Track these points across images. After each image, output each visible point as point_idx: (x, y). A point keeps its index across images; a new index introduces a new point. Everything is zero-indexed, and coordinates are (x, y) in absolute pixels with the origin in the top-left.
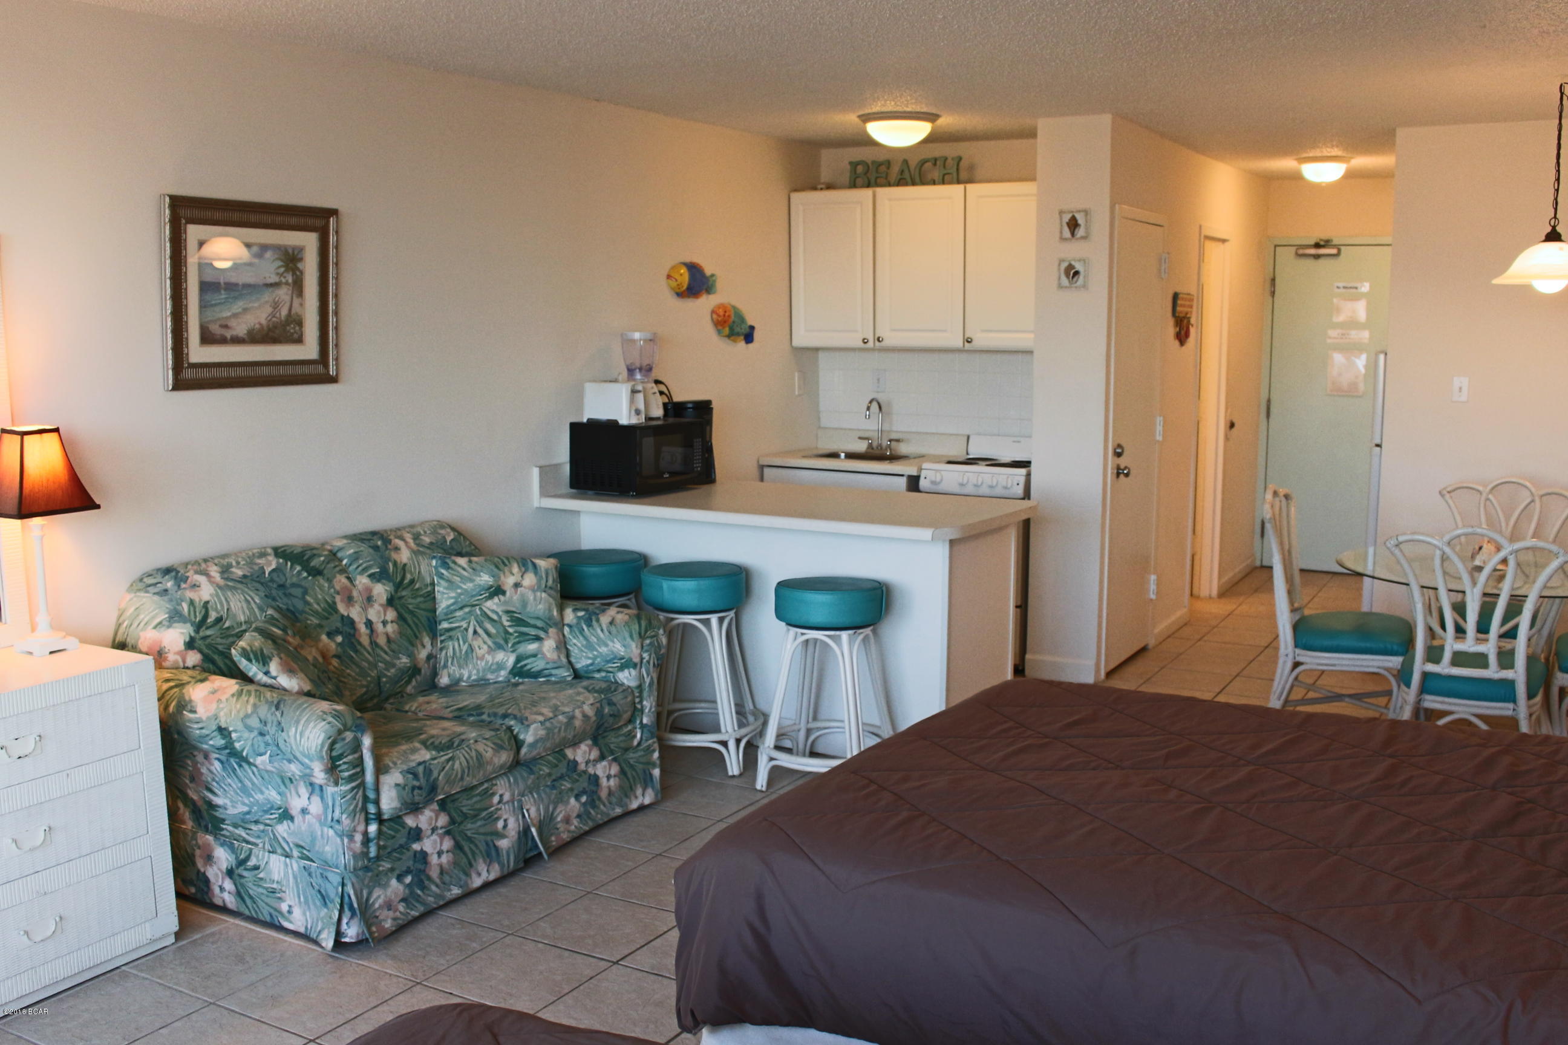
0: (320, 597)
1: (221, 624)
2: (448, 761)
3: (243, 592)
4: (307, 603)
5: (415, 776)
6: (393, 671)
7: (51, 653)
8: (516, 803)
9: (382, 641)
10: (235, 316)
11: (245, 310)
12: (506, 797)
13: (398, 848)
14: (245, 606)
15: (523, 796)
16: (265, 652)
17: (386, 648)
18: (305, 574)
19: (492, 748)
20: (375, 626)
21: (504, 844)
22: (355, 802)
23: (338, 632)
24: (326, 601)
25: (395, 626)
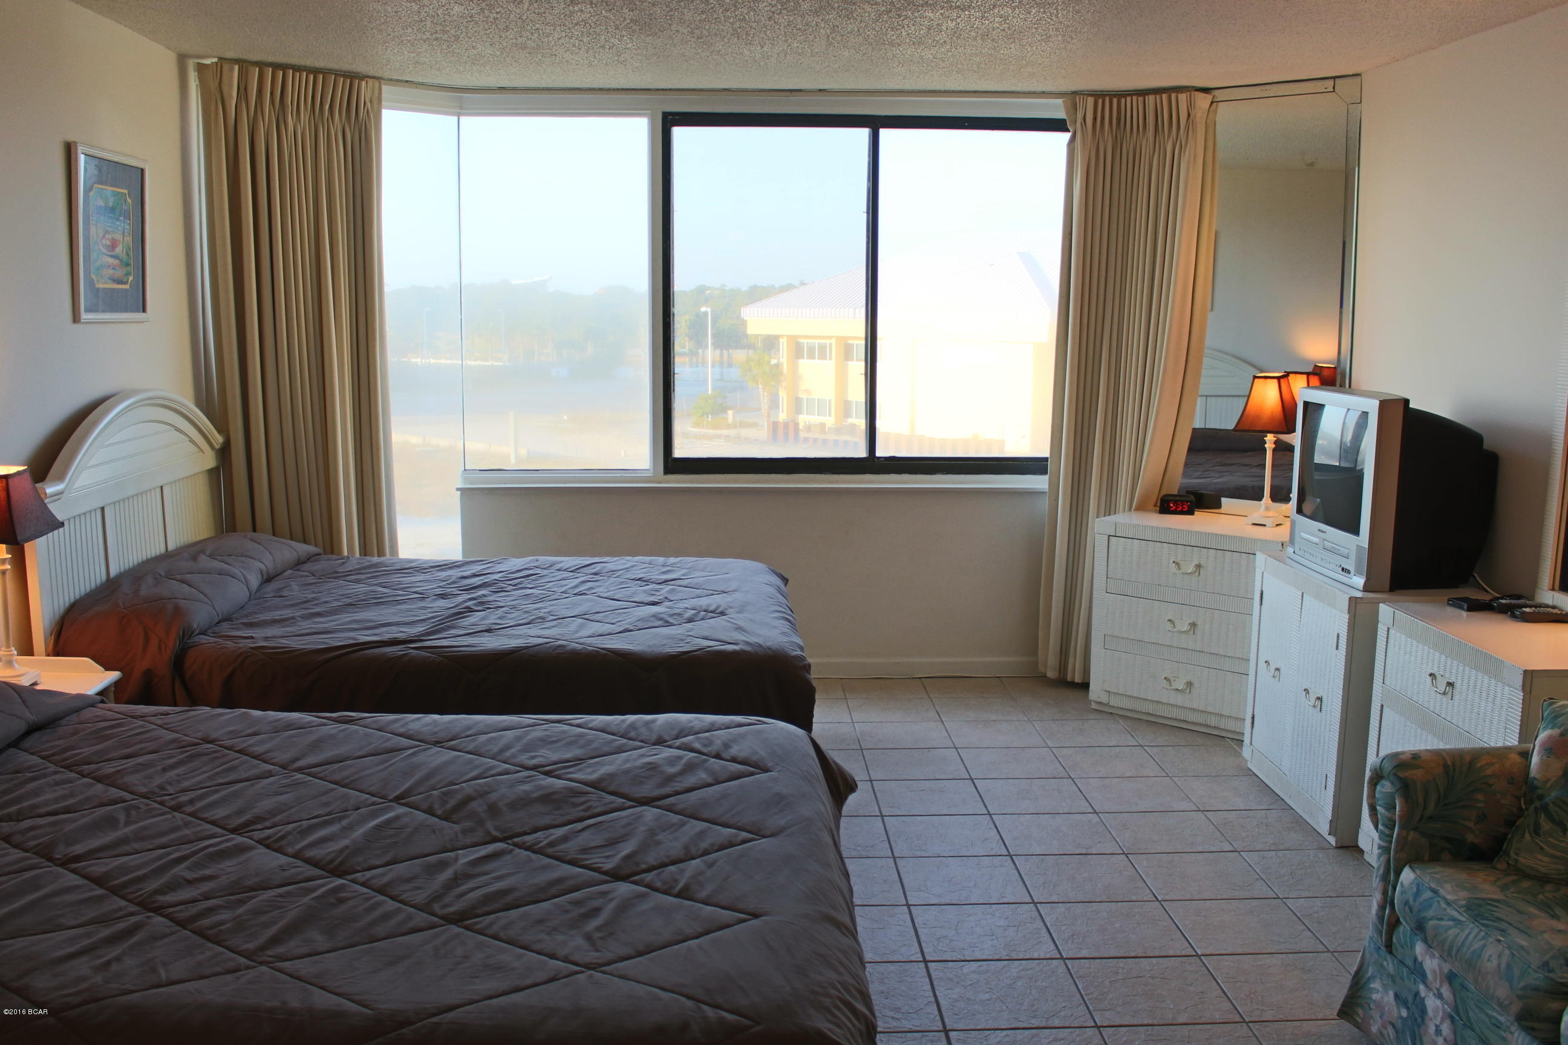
16: (1561, 719)
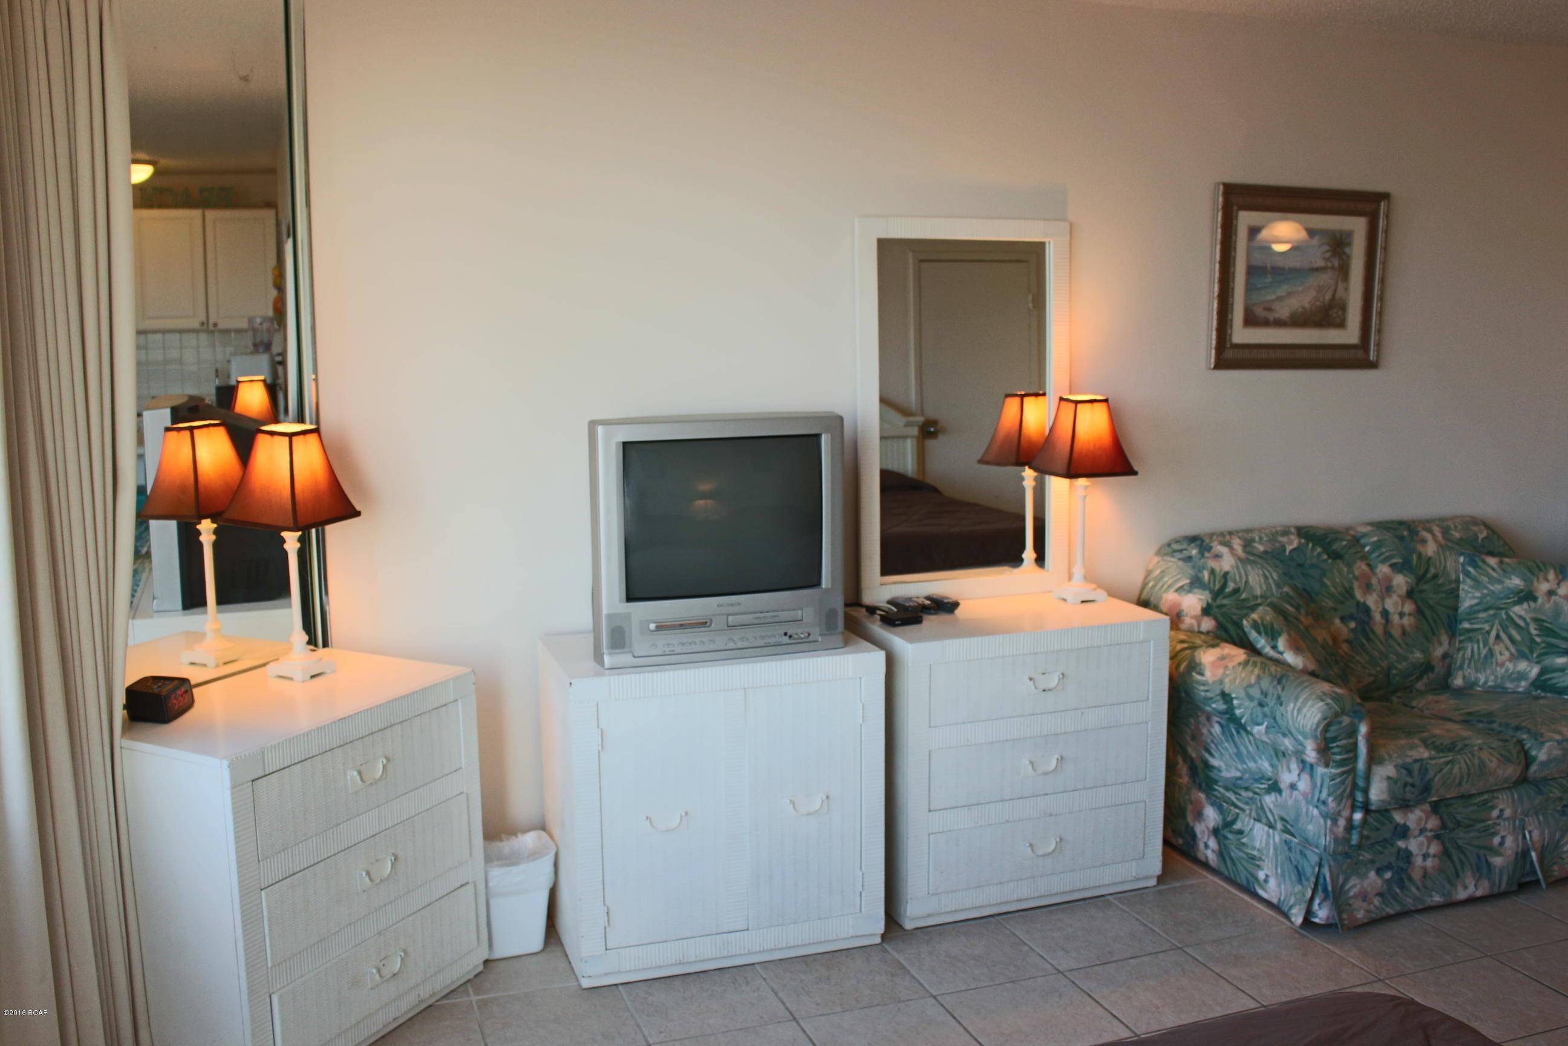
0: (1338, 580)
1: (1237, 595)
2: (1447, 763)
3: (1263, 567)
4: (1324, 585)
5: (1409, 772)
6: (1404, 664)
7: (1083, 602)
8: (1517, 822)
9: (1396, 632)
10: (1279, 299)
11: (1289, 294)
12: (1508, 813)
13: (1381, 841)
14: (1262, 580)
15: (1526, 816)
16: (1275, 626)
17: (1400, 641)
18: (1325, 557)
19: (1498, 759)
20: (1390, 617)
21: (1497, 861)
22: (1343, 787)
23: (1351, 617)
24: (1343, 586)
25: (1412, 619)
